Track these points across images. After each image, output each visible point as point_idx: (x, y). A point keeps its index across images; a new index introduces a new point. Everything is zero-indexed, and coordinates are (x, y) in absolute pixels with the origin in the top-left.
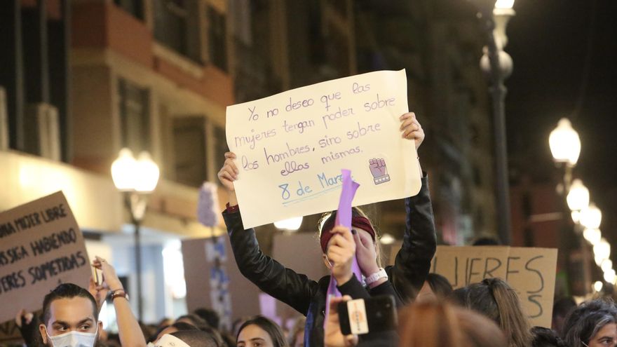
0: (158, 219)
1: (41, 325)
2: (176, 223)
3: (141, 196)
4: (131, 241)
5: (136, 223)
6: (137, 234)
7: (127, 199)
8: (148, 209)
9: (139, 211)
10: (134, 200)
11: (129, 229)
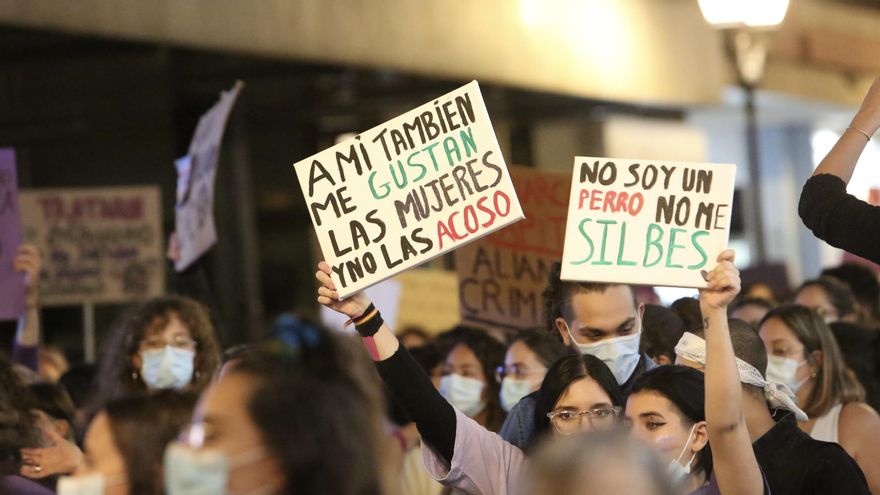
0: (794, 76)
1: (558, 320)
2: (834, 83)
3: (755, 35)
4: (738, 120)
5: (747, 87)
6: (750, 108)
7: (729, 41)
8: (770, 60)
9: (752, 65)
10: (742, 43)
11: (735, 97)
